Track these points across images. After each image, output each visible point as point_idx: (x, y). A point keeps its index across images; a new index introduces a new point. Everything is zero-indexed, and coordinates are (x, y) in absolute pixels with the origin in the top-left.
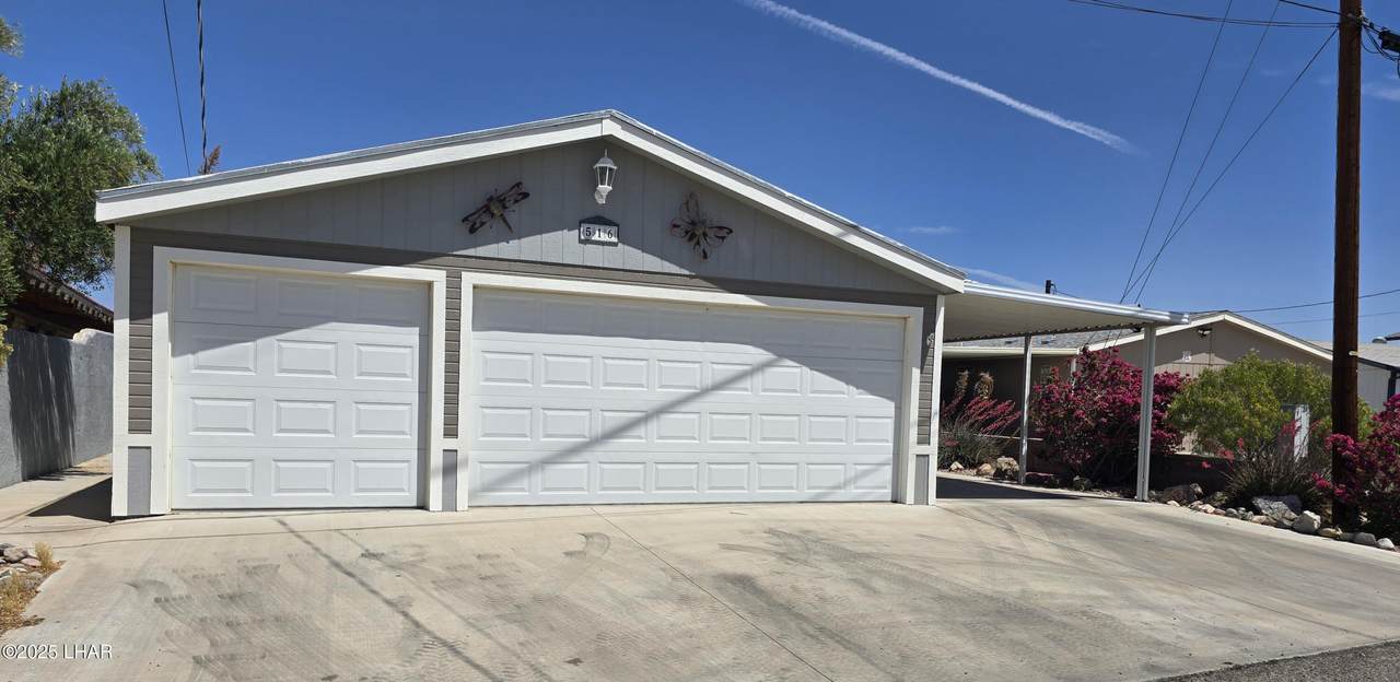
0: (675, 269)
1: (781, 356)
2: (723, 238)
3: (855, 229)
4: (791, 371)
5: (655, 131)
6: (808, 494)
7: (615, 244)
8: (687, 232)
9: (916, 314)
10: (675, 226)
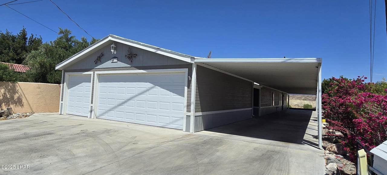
0: (129, 66)
1: (156, 85)
2: (135, 57)
3: (158, 49)
4: (158, 89)
5: (117, 36)
6: (161, 125)
7: (117, 62)
8: (128, 57)
9: (186, 70)
10: (126, 56)
